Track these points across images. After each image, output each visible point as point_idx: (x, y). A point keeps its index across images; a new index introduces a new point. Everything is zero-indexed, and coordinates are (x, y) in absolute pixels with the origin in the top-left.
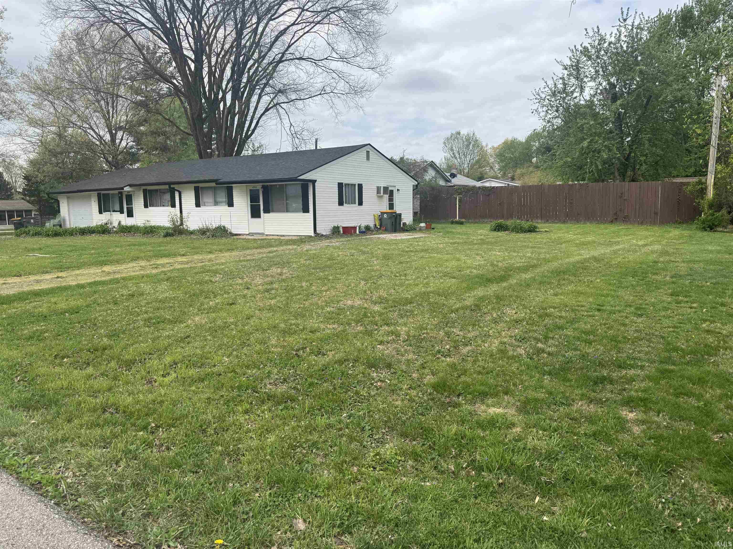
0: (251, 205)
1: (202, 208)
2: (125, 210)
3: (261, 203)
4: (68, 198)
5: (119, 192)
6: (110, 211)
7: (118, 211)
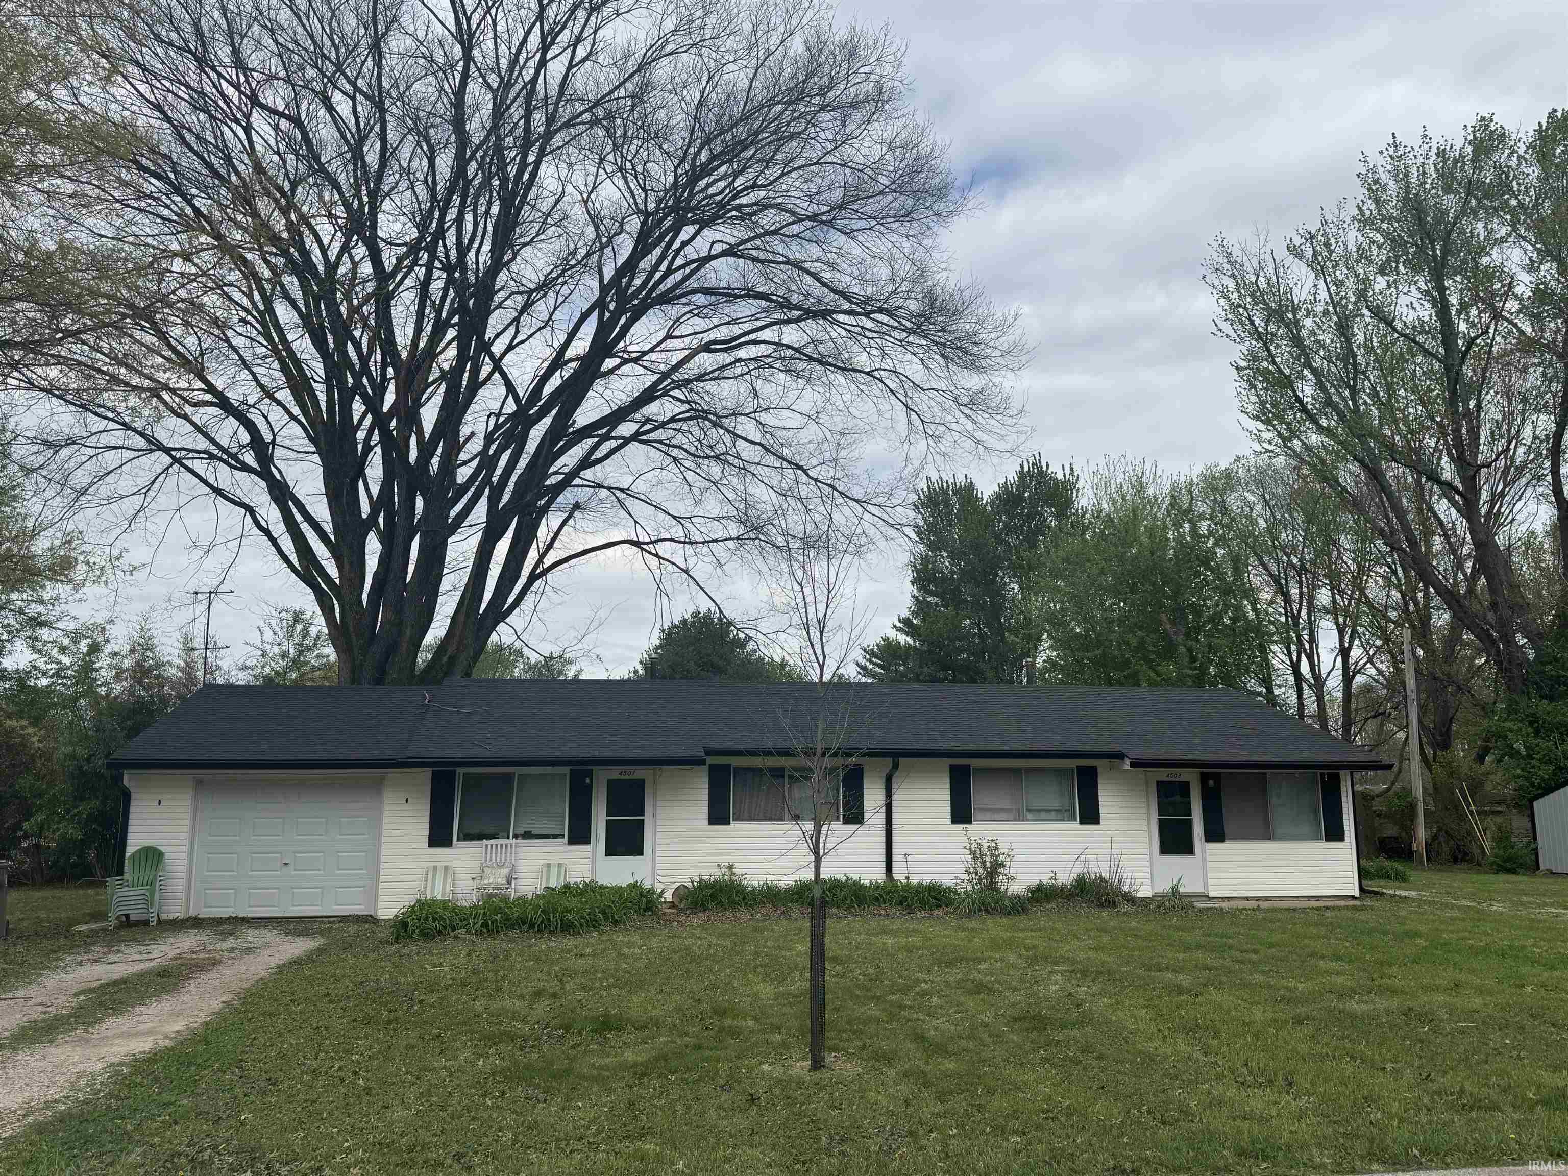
0: (1161, 823)
1: (982, 826)
2: (600, 832)
3: (1197, 817)
4: (199, 783)
5: (574, 772)
6: (507, 836)
7: (560, 836)
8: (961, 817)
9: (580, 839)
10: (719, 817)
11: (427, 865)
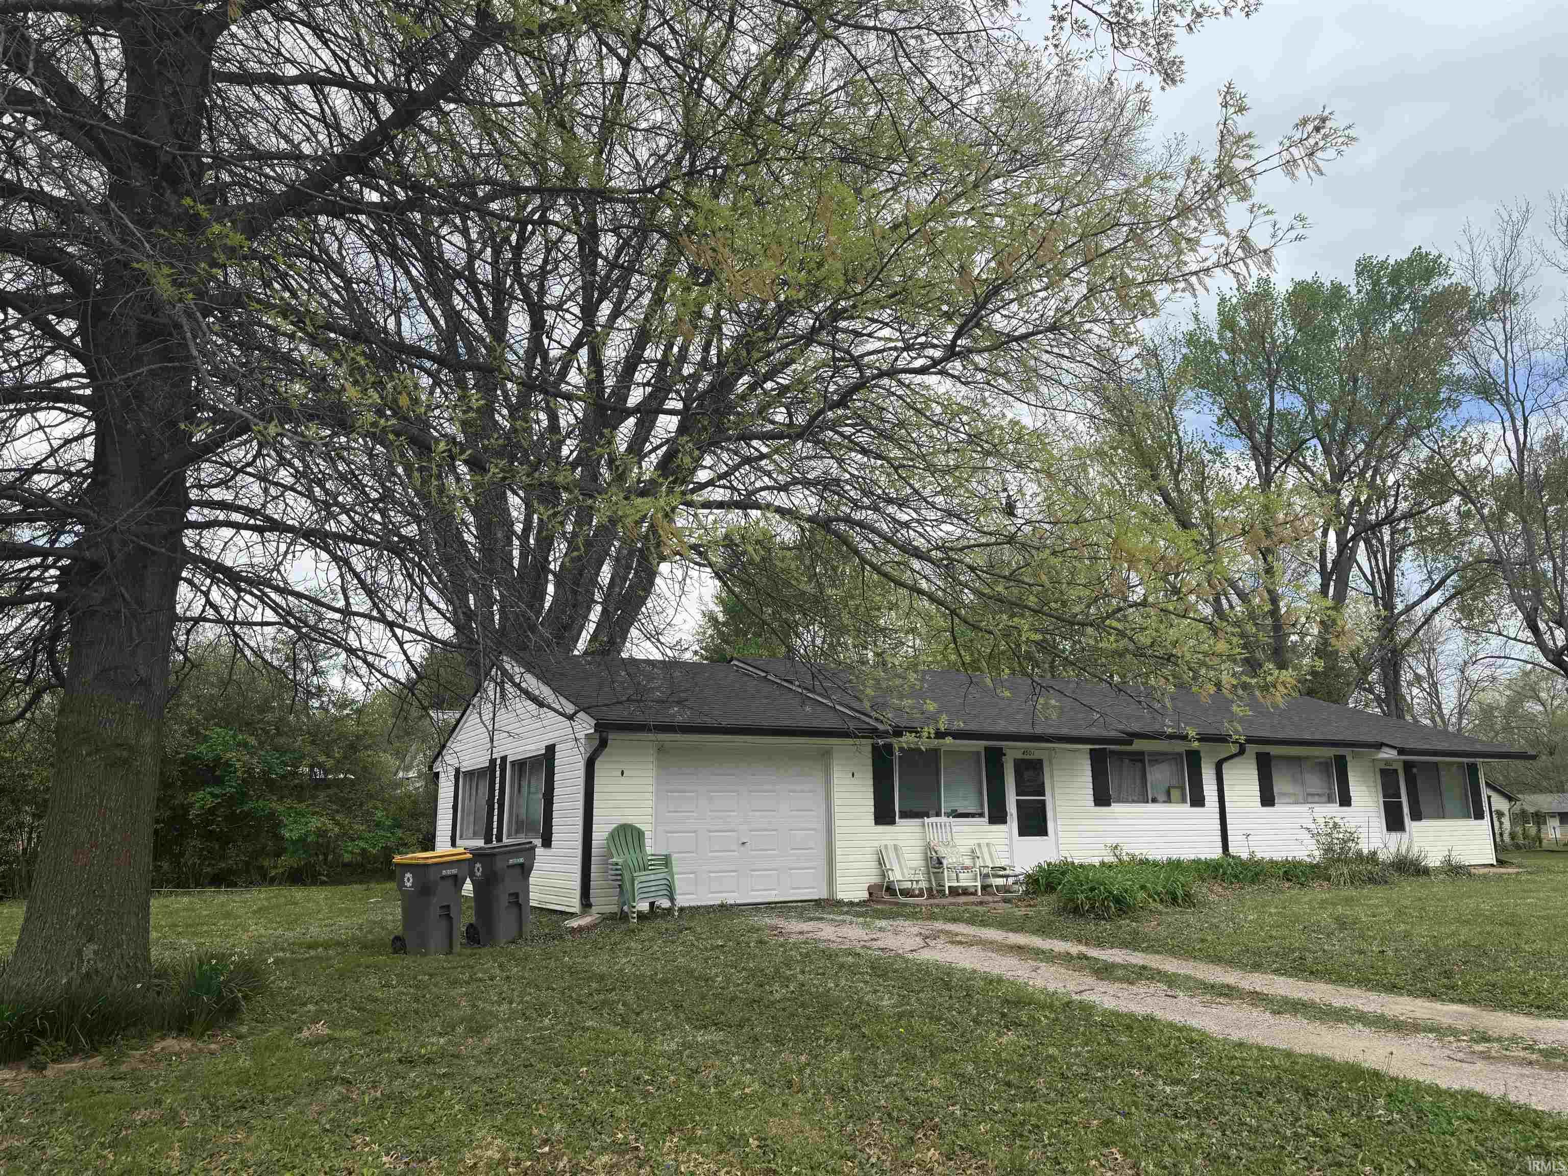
0: (1386, 804)
3: (1404, 799)
5: (987, 749)
6: (938, 814)
7: (981, 815)
8: (1267, 800)
9: (998, 817)
10: (1102, 798)
11: (876, 844)
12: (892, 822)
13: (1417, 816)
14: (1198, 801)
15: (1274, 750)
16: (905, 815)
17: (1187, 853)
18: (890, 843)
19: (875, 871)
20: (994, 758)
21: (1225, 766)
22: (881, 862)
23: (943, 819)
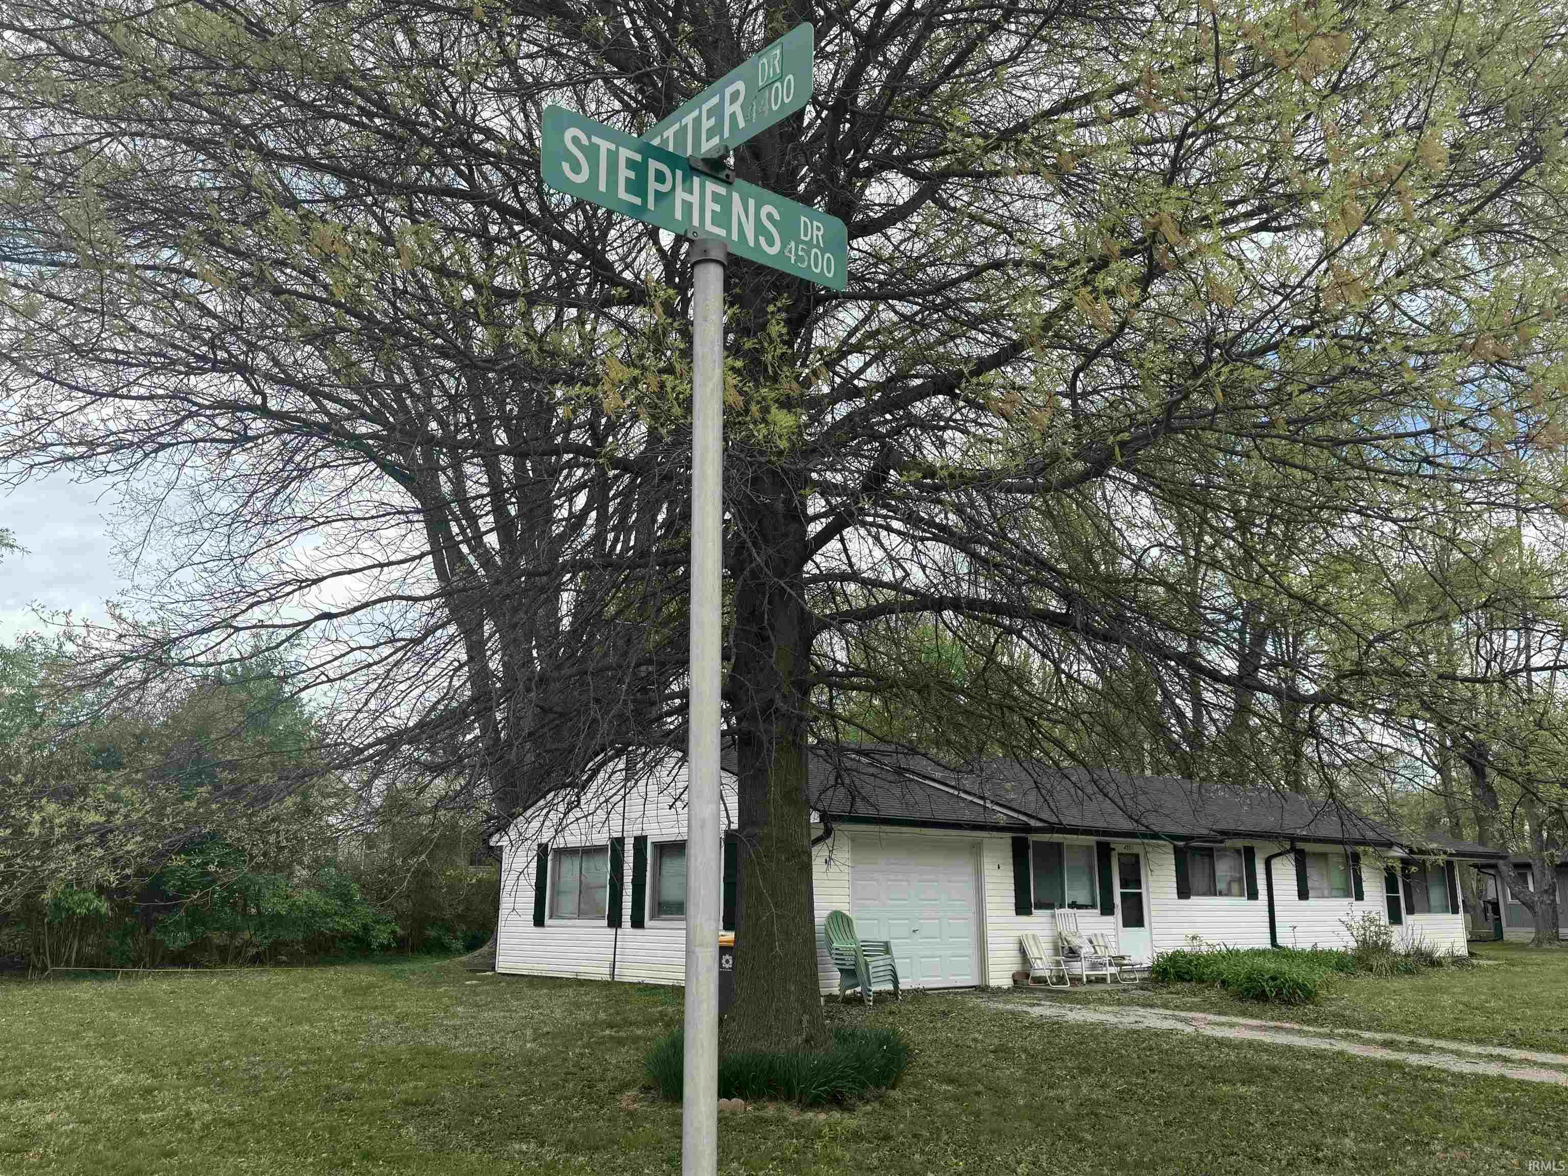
0: (1388, 898)
1: (1312, 902)
2: (1117, 900)
3: (1401, 894)
5: (1099, 844)
6: (1062, 906)
7: (1093, 906)
8: (1303, 894)
9: (1107, 909)
10: (1184, 892)
11: (1019, 933)
12: (1029, 913)
13: (1411, 911)
14: (1253, 895)
15: (1308, 847)
16: (1040, 906)
17: (1244, 945)
18: (1029, 933)
19: (1018, 960)
20: (1104, 851)
21: (1273, 861)
22: (1023, 952)
23: (1066, 910)
